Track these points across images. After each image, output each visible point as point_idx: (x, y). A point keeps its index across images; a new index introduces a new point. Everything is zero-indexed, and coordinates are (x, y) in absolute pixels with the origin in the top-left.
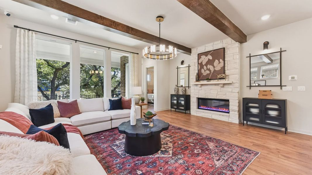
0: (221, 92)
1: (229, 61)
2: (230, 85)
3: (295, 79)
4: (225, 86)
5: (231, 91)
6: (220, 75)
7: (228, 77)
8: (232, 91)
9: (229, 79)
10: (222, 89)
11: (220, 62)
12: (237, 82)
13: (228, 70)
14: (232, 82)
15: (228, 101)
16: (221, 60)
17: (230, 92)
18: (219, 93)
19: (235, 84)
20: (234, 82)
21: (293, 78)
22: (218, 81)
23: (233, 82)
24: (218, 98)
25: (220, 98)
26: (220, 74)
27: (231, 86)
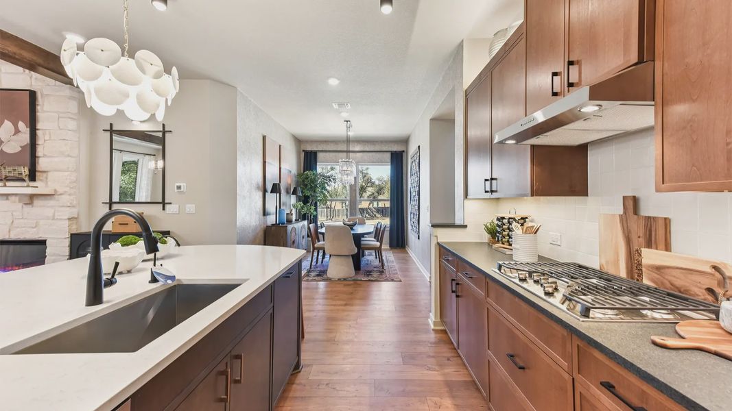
0: (22, 218)
1: (47, 132)
2: (49, 197)
3: (182, 190)
4: (37, 202)
5: (51, 215)
6: (11, 169)
7: (45, 175)
8: (54, 216)
9: (49, 183)
10: (27, 209)
11: (17, 131)
12: (65, 192)
13: (45, 156)
14: (55, 190)
15: (43, 243)
16: (21, 125)
17: (48, 218)
18: (16, 222)
19: (63, 196)
20: (60, 190)
21: (179, 187)
22: (5, 186)
23: (58, 190)
24: (14, 236)
25: (22, 237)
26: (9, 166)
27: (51, 202)
